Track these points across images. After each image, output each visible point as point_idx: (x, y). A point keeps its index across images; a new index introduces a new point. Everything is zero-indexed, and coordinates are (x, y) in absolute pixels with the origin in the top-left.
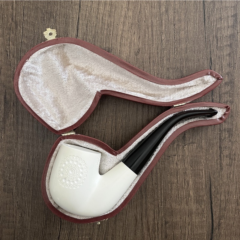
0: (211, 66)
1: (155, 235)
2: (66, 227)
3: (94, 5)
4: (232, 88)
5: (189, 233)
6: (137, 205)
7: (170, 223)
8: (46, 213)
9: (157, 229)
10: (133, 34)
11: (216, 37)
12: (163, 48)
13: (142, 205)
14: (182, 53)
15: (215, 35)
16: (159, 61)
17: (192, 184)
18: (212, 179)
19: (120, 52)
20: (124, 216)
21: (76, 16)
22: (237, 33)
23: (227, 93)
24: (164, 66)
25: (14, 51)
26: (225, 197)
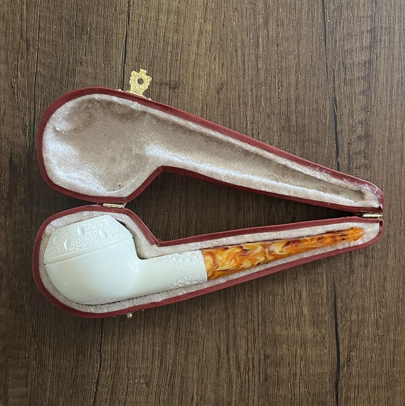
0: (335, 109)
1: (248, 376)
2: (109, 364)
3: (151, 14)
4: (368, 144)
5: (302, 373)
6: (220, 330)
7: (272, 358)
8: (77, 343)
9: (251, 367)
10: (213, 59)
11: (343, 65)
12: (260, 81)
13: (228, 330)
14: (289, 90)
15: (342, 61)
16: (255, 103)
17: (307, 297)
18: (339, 289)
19: (192, 89)
20: (201, 348)
21: (121, 31)
22: (376, 57)
23: (360, 153)
24: (262, 110)
25: (25, 87)
26: (358, 315)
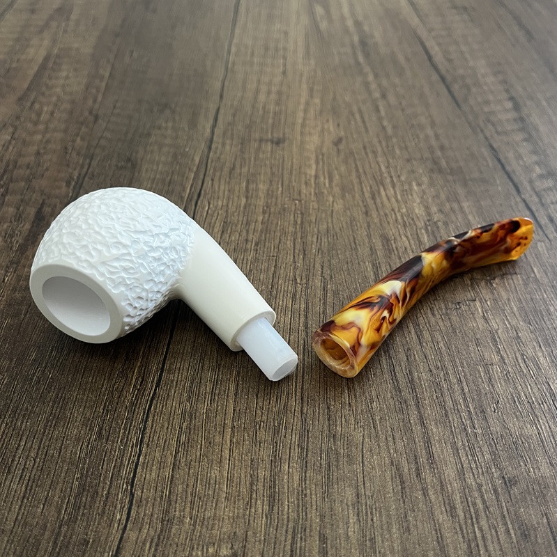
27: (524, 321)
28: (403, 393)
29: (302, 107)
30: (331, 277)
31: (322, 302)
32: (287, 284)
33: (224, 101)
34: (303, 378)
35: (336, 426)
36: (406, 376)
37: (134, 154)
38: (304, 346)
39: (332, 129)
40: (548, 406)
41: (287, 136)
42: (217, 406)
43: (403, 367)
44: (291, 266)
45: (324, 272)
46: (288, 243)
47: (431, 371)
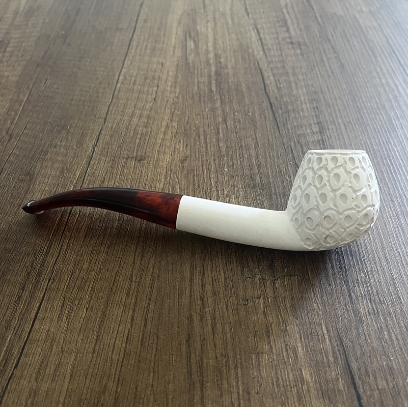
27: (293, 316)
28: (193, 376)
29: (163, 129)
30: (159, 276)
31: (148, 298)
32: (125, 282)
33: (106, 123)
34: (122, 363)
35: (139, 404)
36: (198, 362)
37: (33, 169)
38: (128, 335)
39: (181, 148)
40: (297, 389)
41: (147, 154)
42: (56, 385)
43: (197, 353)
44: (131, 266)
45: (154, 271)
46: (132, 246)
47: (217, 358)
